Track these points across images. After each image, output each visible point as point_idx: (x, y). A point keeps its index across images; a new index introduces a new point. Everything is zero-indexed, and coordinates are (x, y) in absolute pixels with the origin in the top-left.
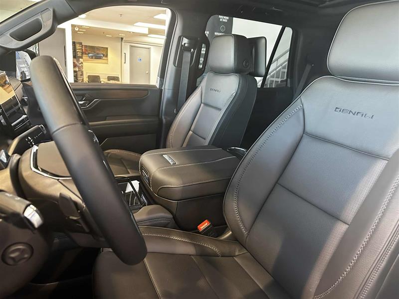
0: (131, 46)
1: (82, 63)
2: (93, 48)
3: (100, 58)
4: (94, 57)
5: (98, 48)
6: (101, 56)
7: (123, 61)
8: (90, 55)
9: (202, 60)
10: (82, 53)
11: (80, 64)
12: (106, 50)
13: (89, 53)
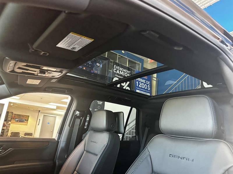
0: (44, 115)
1: (10, 124)
2: (19, 115)
3: (23, 122)
4: (19, 121)
5: (23, 116)
6: (24, 121)
7: (38, 124)
8: (16, 120)
9: (86, 124)
10: (12, 118)
11: (8, 125)
12: (28, 117)
13: (16, 119)
